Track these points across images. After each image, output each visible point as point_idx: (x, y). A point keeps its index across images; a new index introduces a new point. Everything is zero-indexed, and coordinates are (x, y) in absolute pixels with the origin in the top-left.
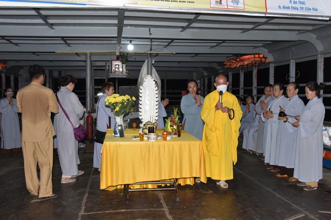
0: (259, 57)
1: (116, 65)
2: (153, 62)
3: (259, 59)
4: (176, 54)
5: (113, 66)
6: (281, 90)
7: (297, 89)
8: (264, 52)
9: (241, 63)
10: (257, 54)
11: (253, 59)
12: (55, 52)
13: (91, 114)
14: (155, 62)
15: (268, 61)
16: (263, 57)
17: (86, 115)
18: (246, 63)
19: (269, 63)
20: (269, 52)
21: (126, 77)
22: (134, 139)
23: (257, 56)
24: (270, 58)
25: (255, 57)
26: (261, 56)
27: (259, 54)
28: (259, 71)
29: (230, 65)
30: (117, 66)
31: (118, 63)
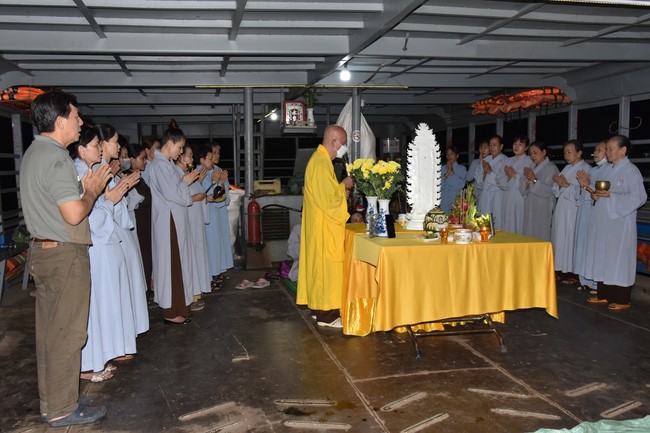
0: (552, 94)
1: (292, 111)
2: (362, 105)
3: (552, 97)
4: (410, 88)
5: (287, 112)
6: (578, 151)
7: (625, 148)
8: (561, 84)
9: (517, 105)
10: (547, 88)
11: (542, 97)
12: (193, 87)
13: (257, 200)
14: (366, 104)
15: (567, 99)
16: (559, 94)
17: (247, 201)
18: (528, 104)
19: (569, 104)
20: (570, 85)
21: (312, 131)
22: (427, 241)
23: (549, 91)
24: (571, 95)
25: (544, 94)
26: (556, 91)
27: (551, 88)
28: (539, 119)
29: (487, 109)
30: (294, 113)
31: (296, 107)
